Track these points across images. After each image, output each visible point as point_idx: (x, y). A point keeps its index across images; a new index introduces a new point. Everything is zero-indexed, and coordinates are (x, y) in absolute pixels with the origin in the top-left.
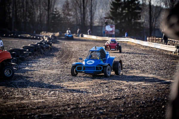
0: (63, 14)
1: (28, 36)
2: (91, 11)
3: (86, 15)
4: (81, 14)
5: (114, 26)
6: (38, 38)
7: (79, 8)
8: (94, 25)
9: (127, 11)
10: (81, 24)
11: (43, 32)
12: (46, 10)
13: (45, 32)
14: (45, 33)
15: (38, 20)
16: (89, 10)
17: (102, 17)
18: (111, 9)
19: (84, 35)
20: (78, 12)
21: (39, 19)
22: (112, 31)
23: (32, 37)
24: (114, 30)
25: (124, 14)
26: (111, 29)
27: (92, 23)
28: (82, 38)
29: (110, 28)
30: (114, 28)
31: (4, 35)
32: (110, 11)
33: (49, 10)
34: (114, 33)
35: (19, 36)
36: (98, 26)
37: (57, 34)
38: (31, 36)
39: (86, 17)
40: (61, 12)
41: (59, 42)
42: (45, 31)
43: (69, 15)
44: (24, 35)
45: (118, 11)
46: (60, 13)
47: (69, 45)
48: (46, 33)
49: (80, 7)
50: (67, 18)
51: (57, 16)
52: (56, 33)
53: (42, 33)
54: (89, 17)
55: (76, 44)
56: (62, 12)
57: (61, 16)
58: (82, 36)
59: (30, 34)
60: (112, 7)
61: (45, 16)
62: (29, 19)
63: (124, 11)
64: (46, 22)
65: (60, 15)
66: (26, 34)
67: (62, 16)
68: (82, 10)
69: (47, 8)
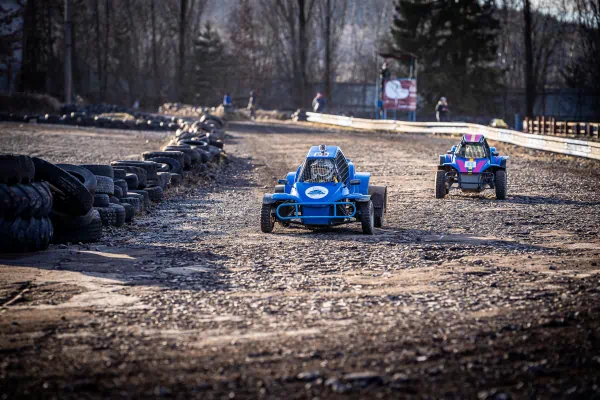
0: (231, 42)
1: (127, 117)
2: (327, 34)
3: (311, 44)
4: (293, 43)
5: (414, 82)
6: (162, 124)
7: (287, 24)
8: (338, 79)
9: (448, 33)
10: (292, 76)
11: (167, 106)
12: (174, 29)
13: (175, 105)
14: (175, 109)
15: (146, 64)
16: (318, 31)
17: (363, 53)
18: (397, 22)
19: (308, 113)
20: (282, 36)
21: (151, 60)
22: (406, 101)
23: (138, 121)
24: (414, 95)
25: (440, 43)
26: (403, 94)
27: (329, 72)
28: (304, 124)
29: (400, 90)
30: (414, 89)
31: (47, 116)
32: (393, 32)
33: (183, 28)
34: (413, 106)
35: (96, 118)
36: (351, 84)
37: (218, 111)
38: (137, 117)
39: (310, 51)
40: (224, 36)
41: (231, 137)
42: (173, 102)
43: (251, 45)
44: (111, 114)
45: (419, 30)
46: (223, 41)
47: (274, 146)
48: (179, 108)
49: (291, 21)
50: (247, 57)
51: (211, 49)
52: (213, 109)
53: (164, 109)
54: (322, 53)
55: (293, 144)
56: (229, 35)
57: (225, 49)
58: (303, 117)
59: (131, 113)
60: (400, 17)
61: (171, 51)
62: (117, 62)
63: (440, 33)
64: (173, 72)
65: (222, 46)
66: (117, 111)
67: (230, 49)
68: (297, 27)
69: (175, 23)
